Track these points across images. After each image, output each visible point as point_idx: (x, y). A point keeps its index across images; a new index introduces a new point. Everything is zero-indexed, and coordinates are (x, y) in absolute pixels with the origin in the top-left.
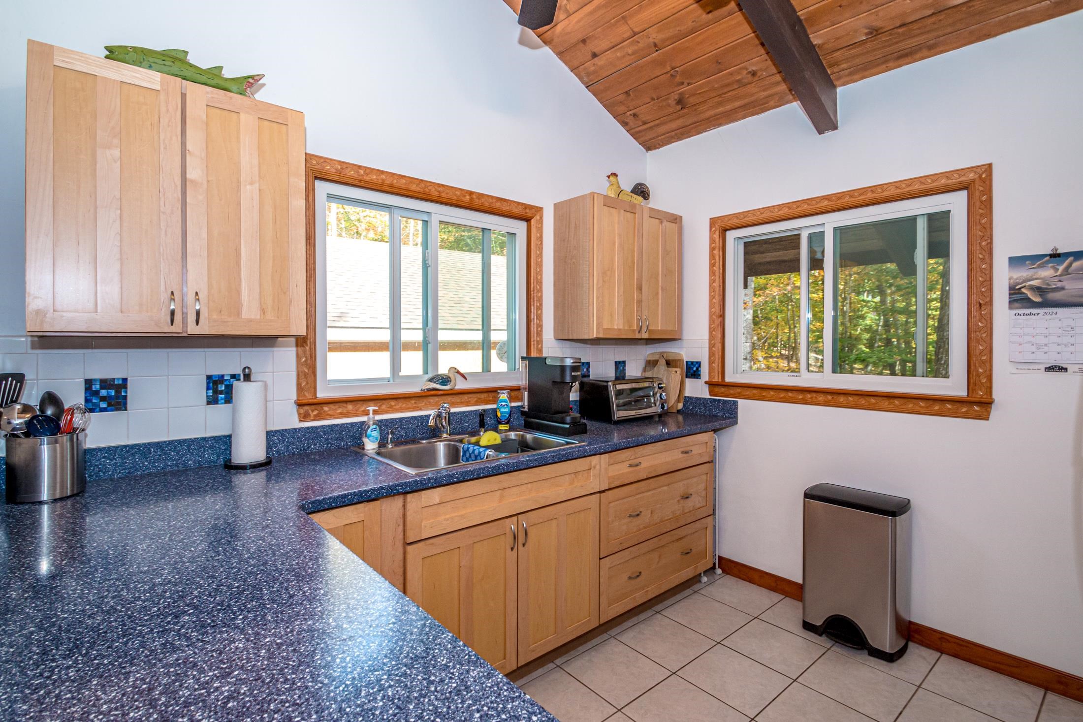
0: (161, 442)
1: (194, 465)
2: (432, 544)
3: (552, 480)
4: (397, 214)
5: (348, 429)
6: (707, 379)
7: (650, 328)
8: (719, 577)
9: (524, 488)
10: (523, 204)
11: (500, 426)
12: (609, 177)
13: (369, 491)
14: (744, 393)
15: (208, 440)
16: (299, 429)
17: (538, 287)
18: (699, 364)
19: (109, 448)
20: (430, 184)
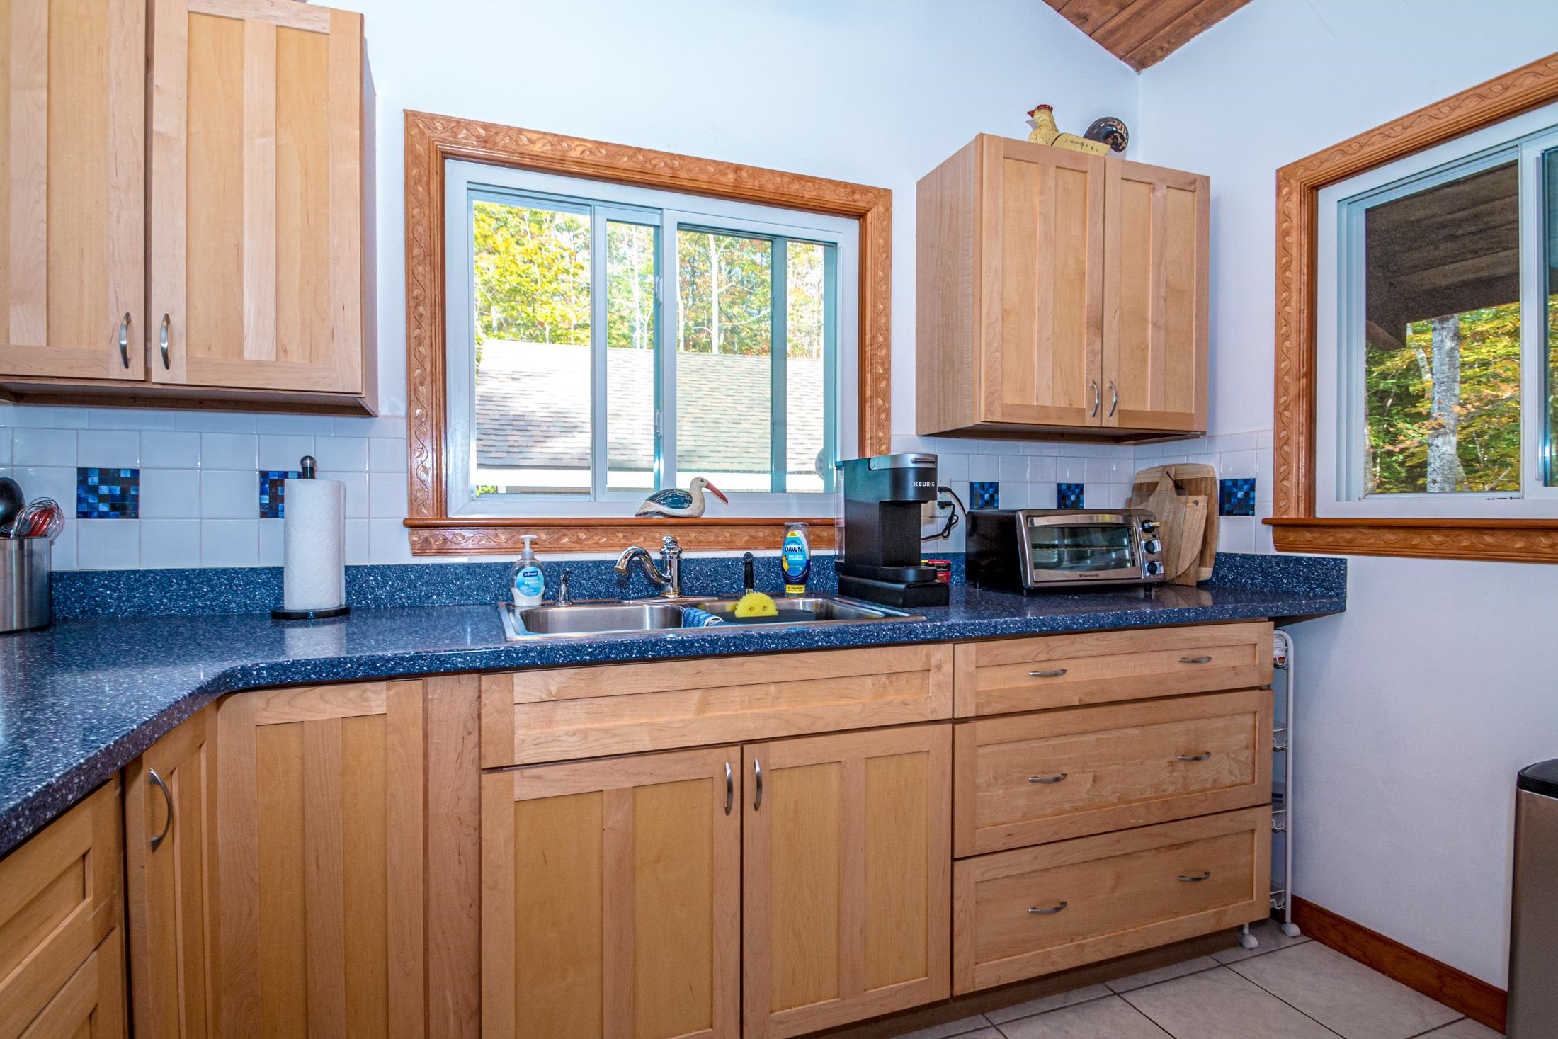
0: (188, 570)
1: (238, 610)
2: (539, 777)
3: (832, 684)
4: (602, 213)
5: (499, 574)
6: (1270, 514)
7: (1121, 407)
8: (1291, 942)
9: (759, 691)
10: (846, 185)
11: (788, 586)
12: (1031, 114)
13: (389, 660)
14: (1363, 542)
15: (261, 573)
16: (412, 567)
17: (881, 339)
18: (1251, 484)
19: (110, 572)
20: (654, 155)
